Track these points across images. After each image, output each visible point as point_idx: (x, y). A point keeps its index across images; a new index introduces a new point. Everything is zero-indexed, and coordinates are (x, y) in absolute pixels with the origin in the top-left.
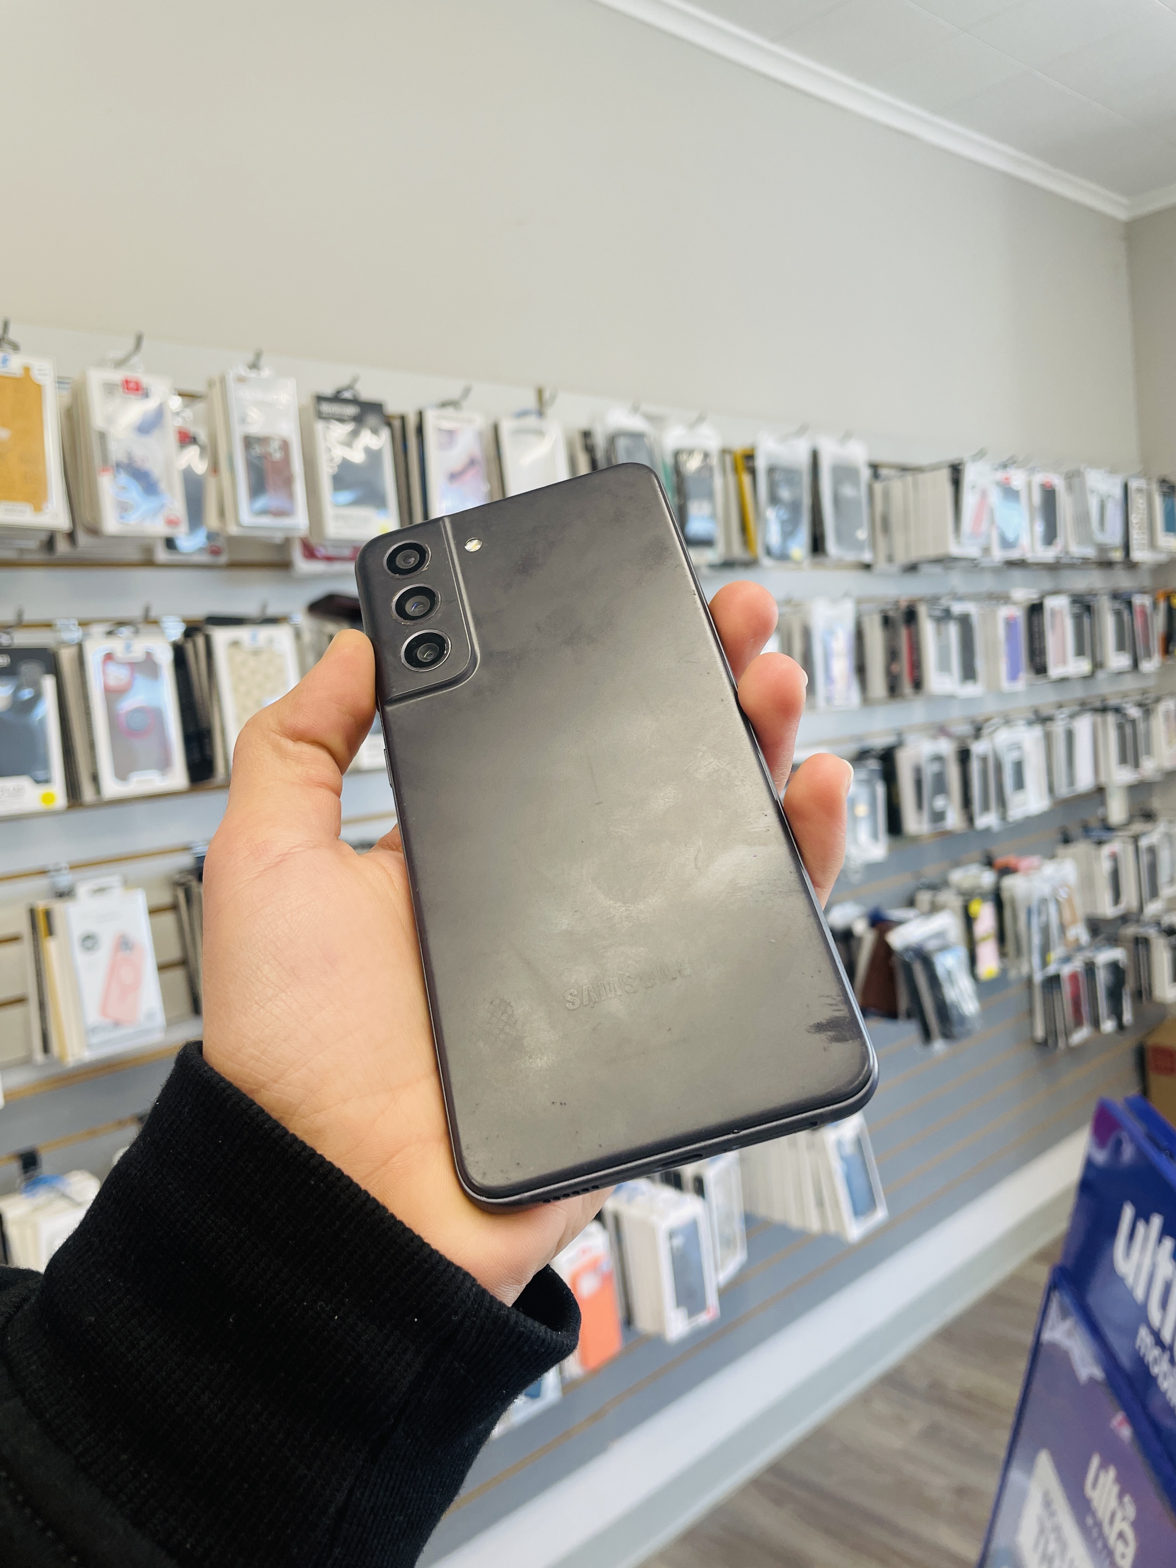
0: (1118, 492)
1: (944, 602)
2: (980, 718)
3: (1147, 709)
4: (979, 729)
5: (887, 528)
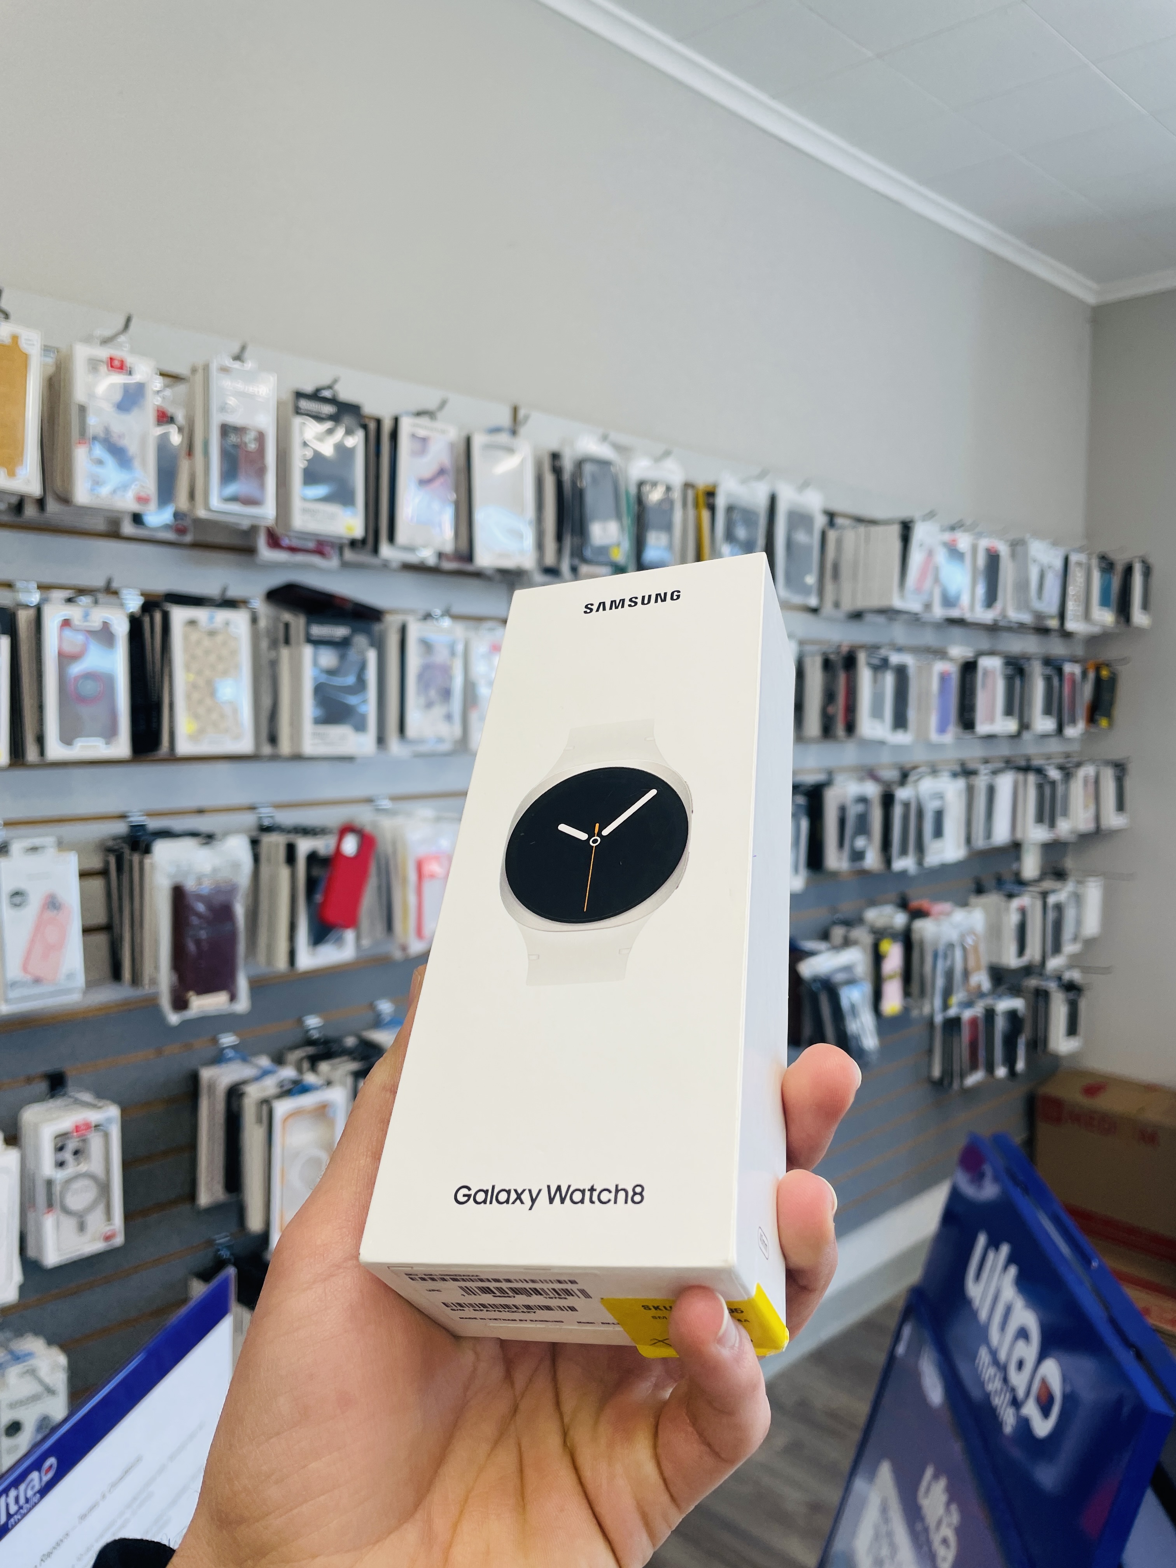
0: (1058, 564)
1: (883, 652)
2: (908, 766)
3: (1067, 773)
4: (905, 776)
5: (837, 576)
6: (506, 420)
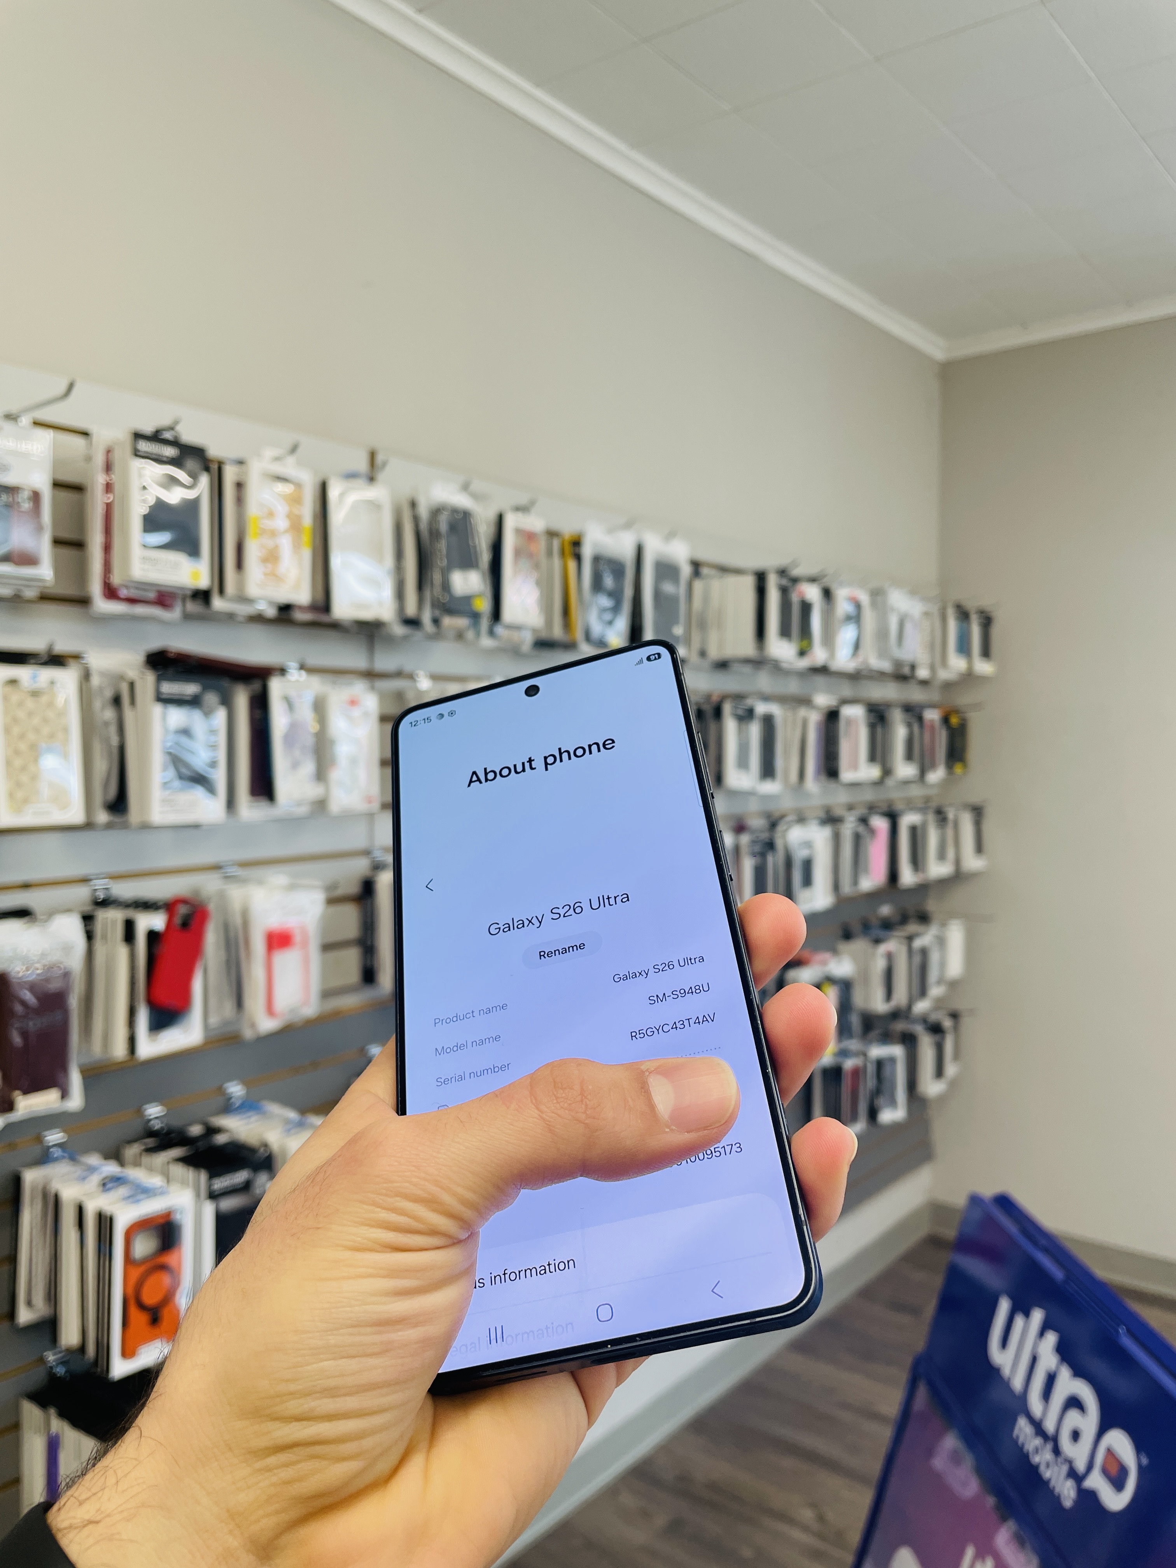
1: (749, 702)
4: (773, 825)
5: (703, 625)
6: (362, 465)
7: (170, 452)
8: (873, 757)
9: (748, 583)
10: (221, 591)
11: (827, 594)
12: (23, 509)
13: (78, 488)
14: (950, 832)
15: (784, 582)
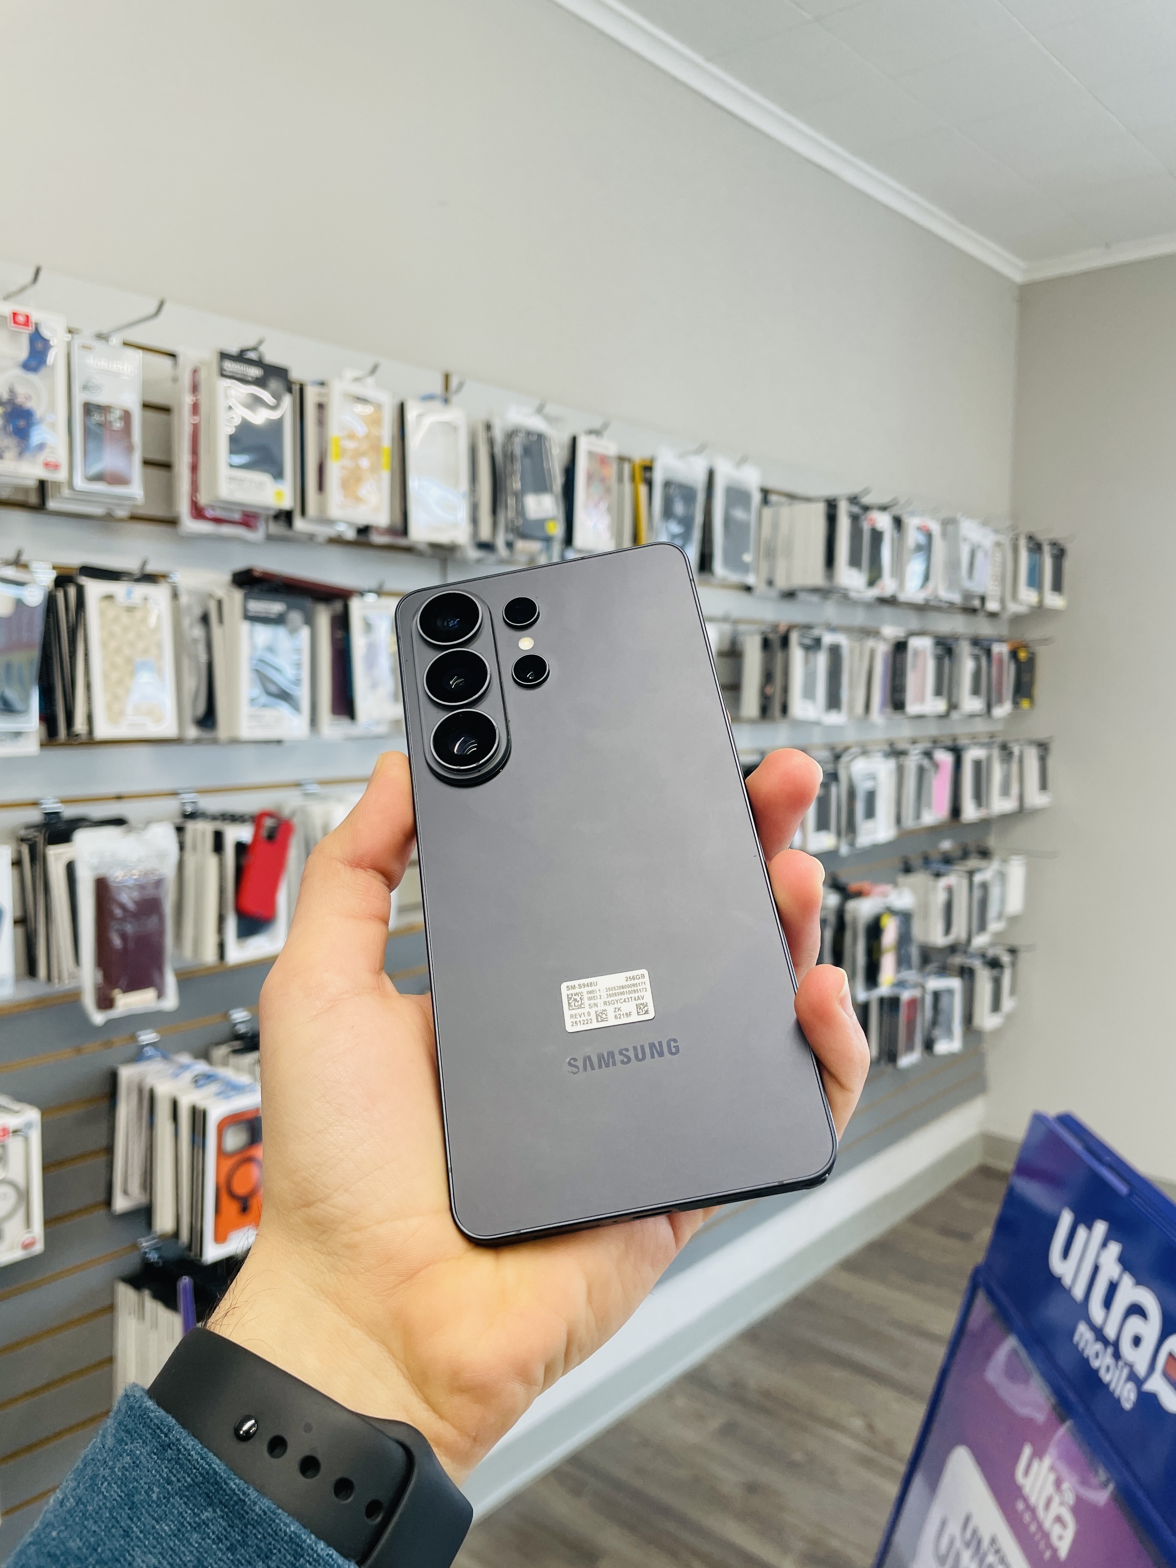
0: (988, 544)
1: (816, 632)
4: (837, 757)
5: (770, 554)
6: (437, 387)
7: (255, 372)
8: (938, 692)
9: (819, 511)
10: (303, 512)
11: (898, 522)
12: (115, 428)
13: (165, 410)
14: (1015, 767)
15: (856, 510)
